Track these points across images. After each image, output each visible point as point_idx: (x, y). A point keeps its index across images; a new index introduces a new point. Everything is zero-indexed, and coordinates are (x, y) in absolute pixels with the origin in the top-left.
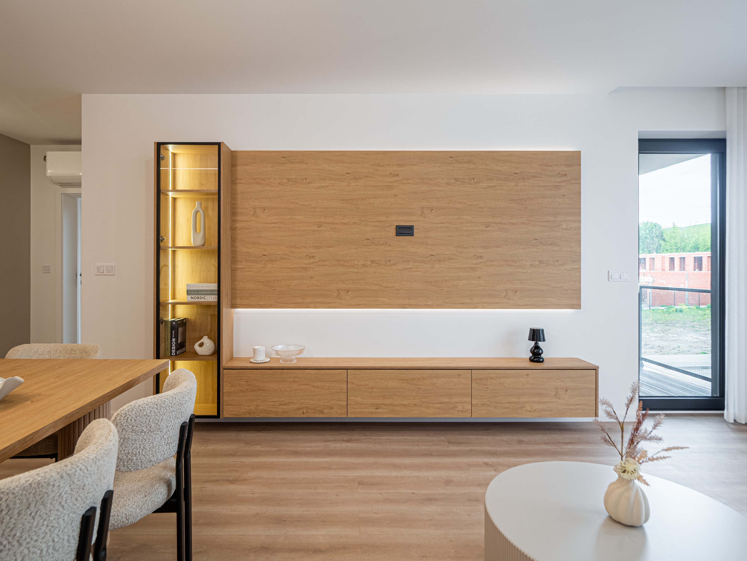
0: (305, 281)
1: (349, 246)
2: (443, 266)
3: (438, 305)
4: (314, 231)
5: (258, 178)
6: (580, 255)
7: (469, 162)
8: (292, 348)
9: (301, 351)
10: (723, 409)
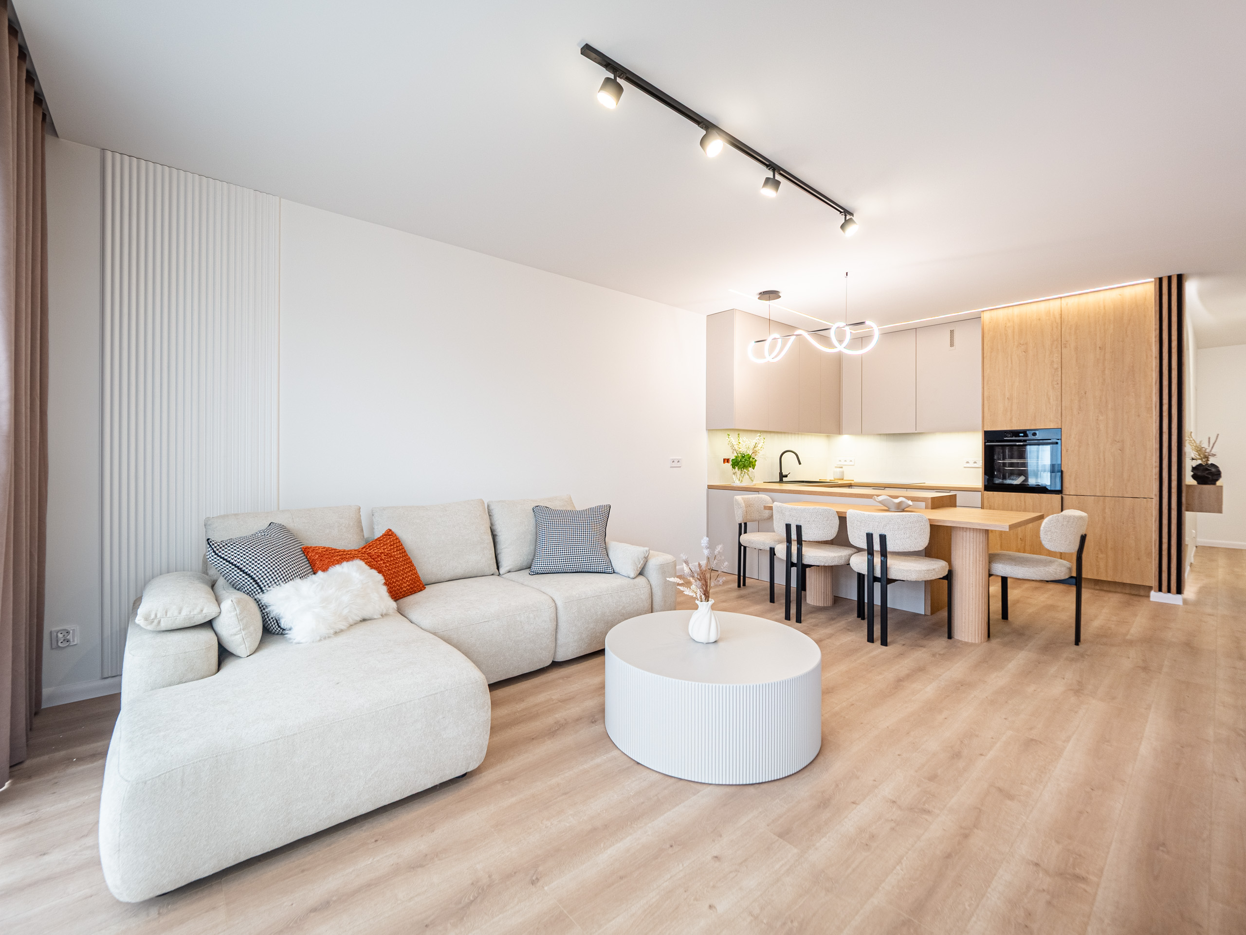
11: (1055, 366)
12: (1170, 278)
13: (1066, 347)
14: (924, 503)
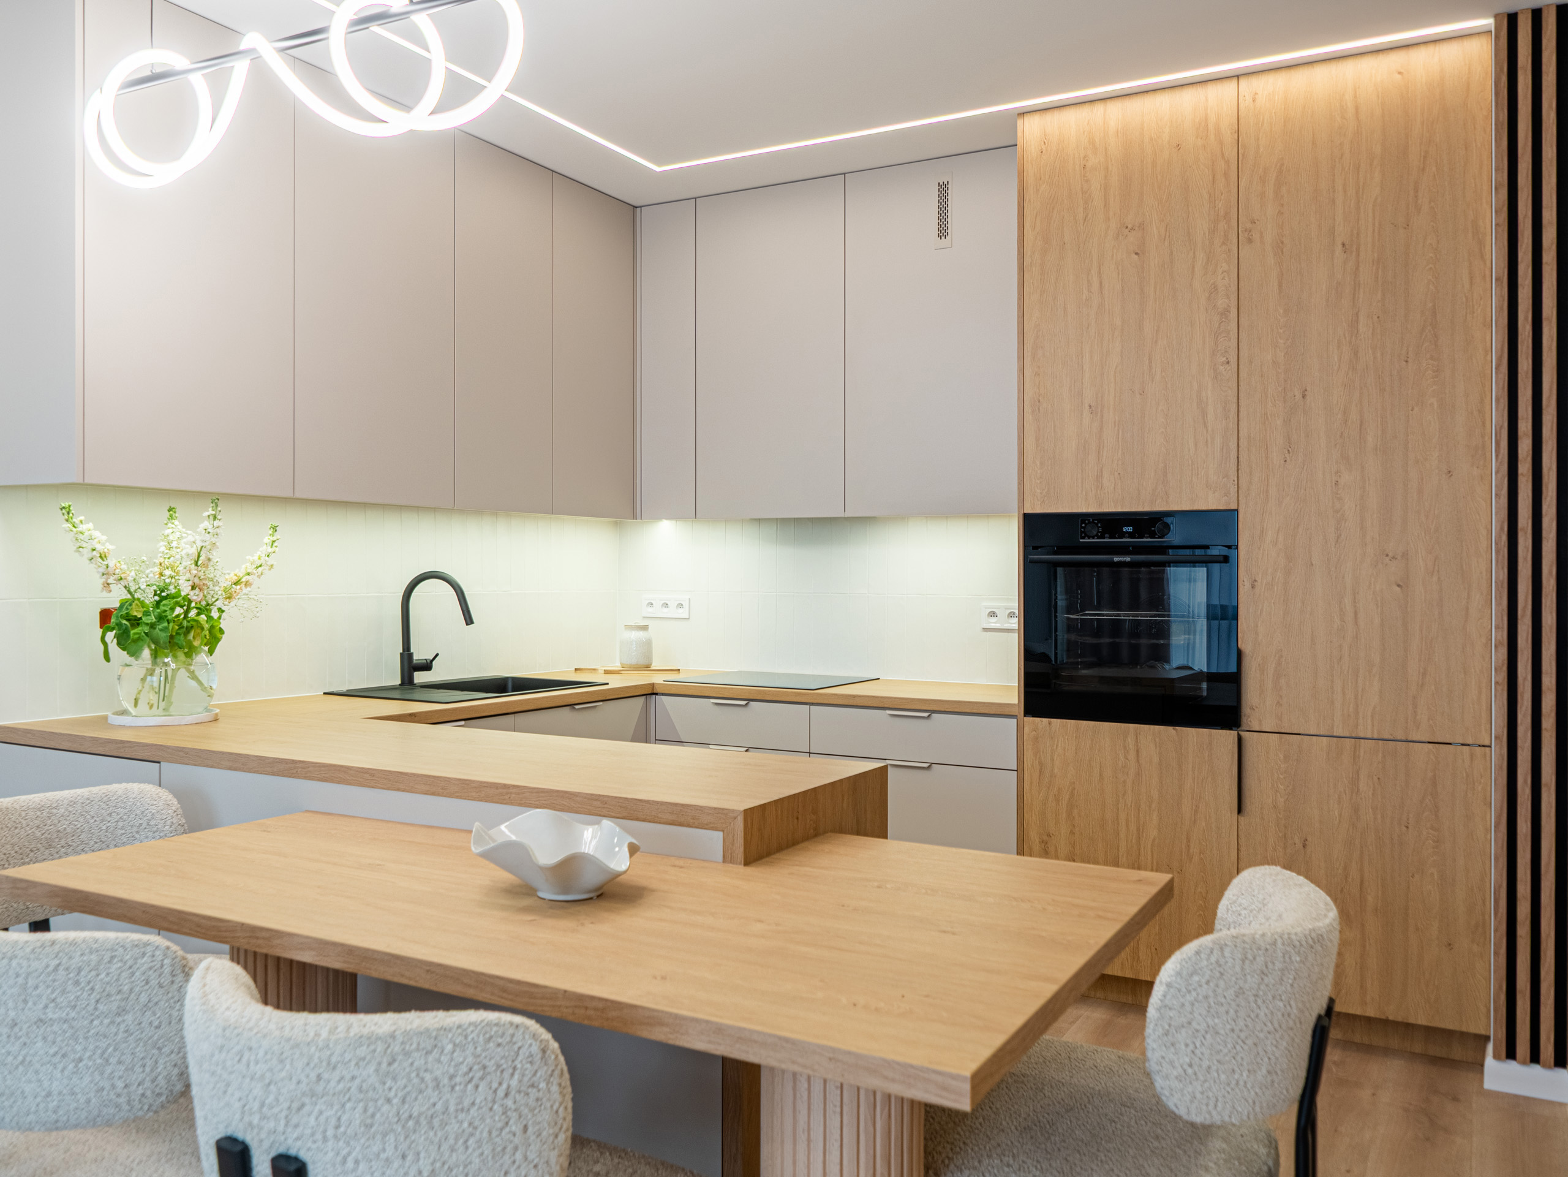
11: (1221, 303)
12: (1537, 15)
13: (1250, 241)
14: (719, 835)
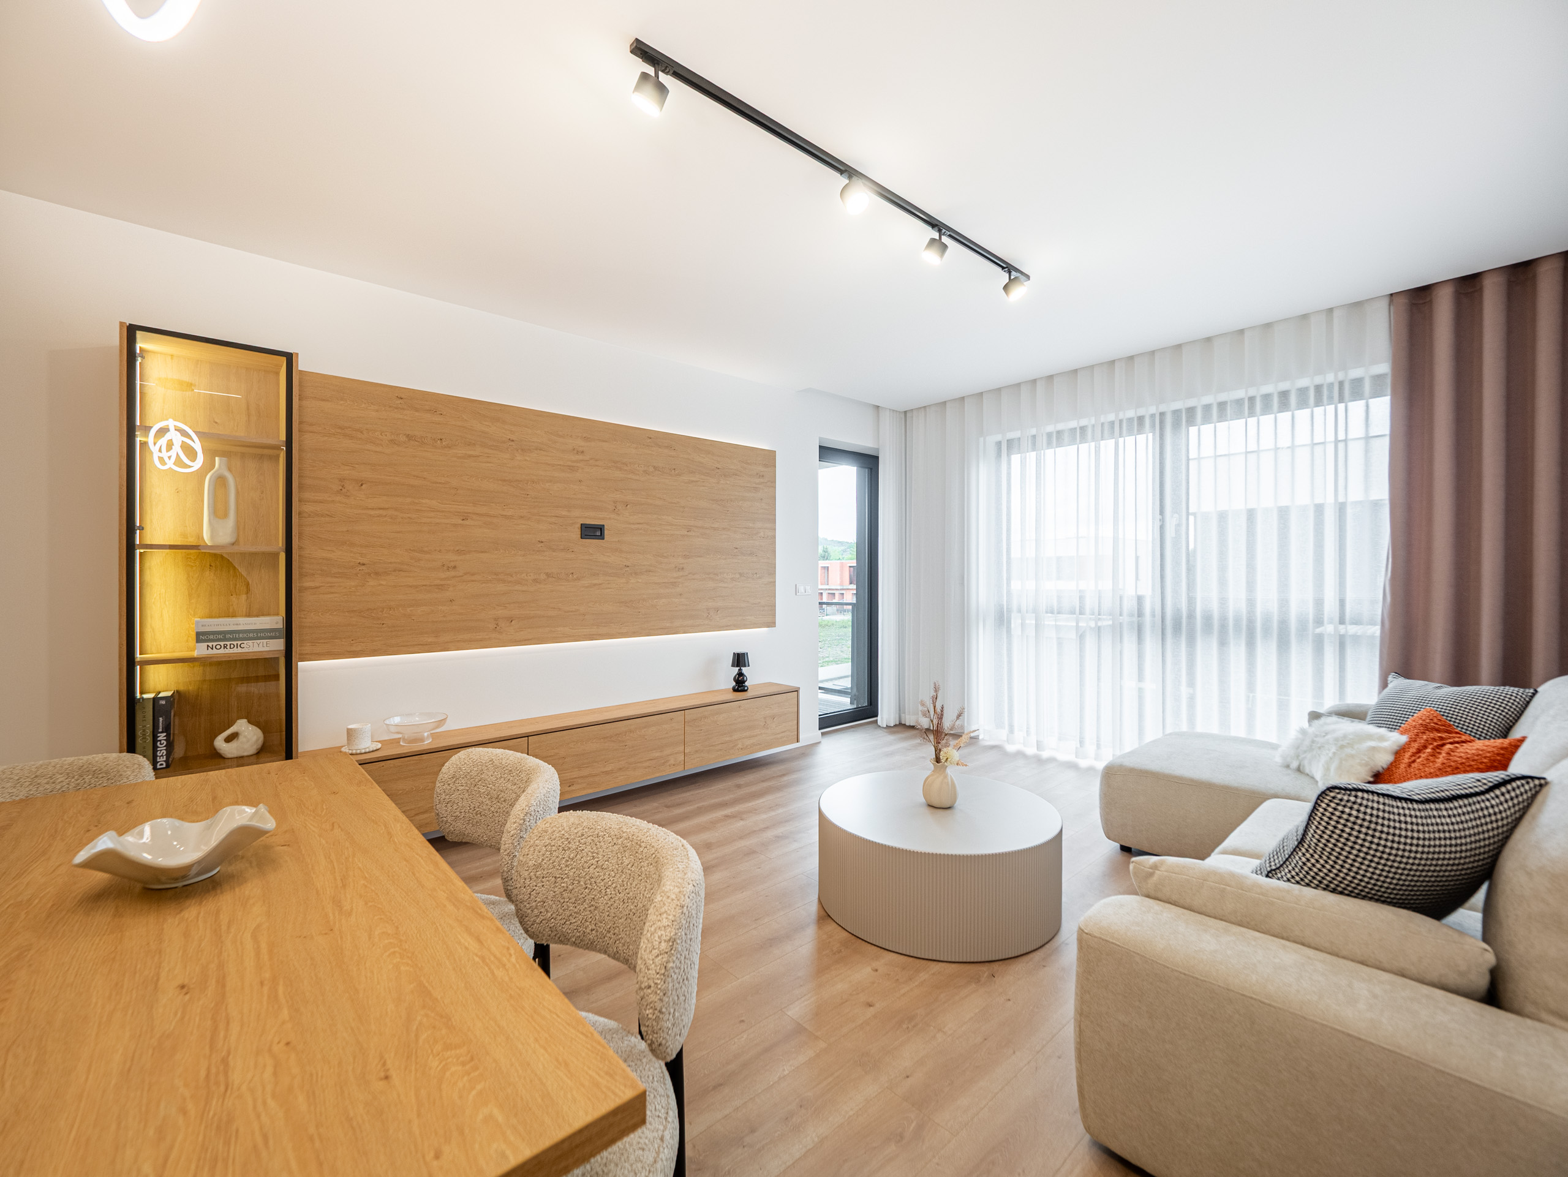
0: (440, 607)
1: (513, 552)
2: (640, 581)
3: (634, 633)
4: (455, 525)
5: (350, 428)
6: (775, 568)
7: (669, 447)
8: (417, 720)
9: (442, 722)
10: (877, 716)
